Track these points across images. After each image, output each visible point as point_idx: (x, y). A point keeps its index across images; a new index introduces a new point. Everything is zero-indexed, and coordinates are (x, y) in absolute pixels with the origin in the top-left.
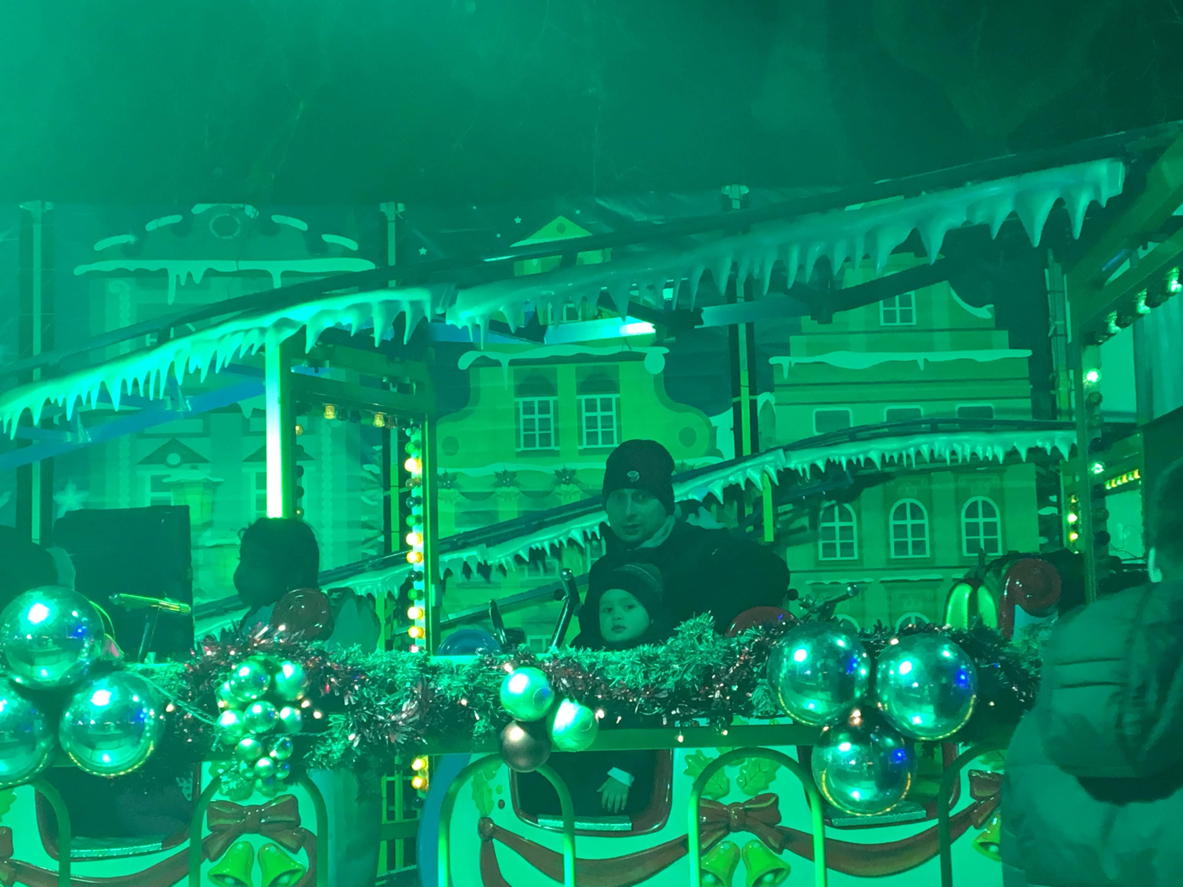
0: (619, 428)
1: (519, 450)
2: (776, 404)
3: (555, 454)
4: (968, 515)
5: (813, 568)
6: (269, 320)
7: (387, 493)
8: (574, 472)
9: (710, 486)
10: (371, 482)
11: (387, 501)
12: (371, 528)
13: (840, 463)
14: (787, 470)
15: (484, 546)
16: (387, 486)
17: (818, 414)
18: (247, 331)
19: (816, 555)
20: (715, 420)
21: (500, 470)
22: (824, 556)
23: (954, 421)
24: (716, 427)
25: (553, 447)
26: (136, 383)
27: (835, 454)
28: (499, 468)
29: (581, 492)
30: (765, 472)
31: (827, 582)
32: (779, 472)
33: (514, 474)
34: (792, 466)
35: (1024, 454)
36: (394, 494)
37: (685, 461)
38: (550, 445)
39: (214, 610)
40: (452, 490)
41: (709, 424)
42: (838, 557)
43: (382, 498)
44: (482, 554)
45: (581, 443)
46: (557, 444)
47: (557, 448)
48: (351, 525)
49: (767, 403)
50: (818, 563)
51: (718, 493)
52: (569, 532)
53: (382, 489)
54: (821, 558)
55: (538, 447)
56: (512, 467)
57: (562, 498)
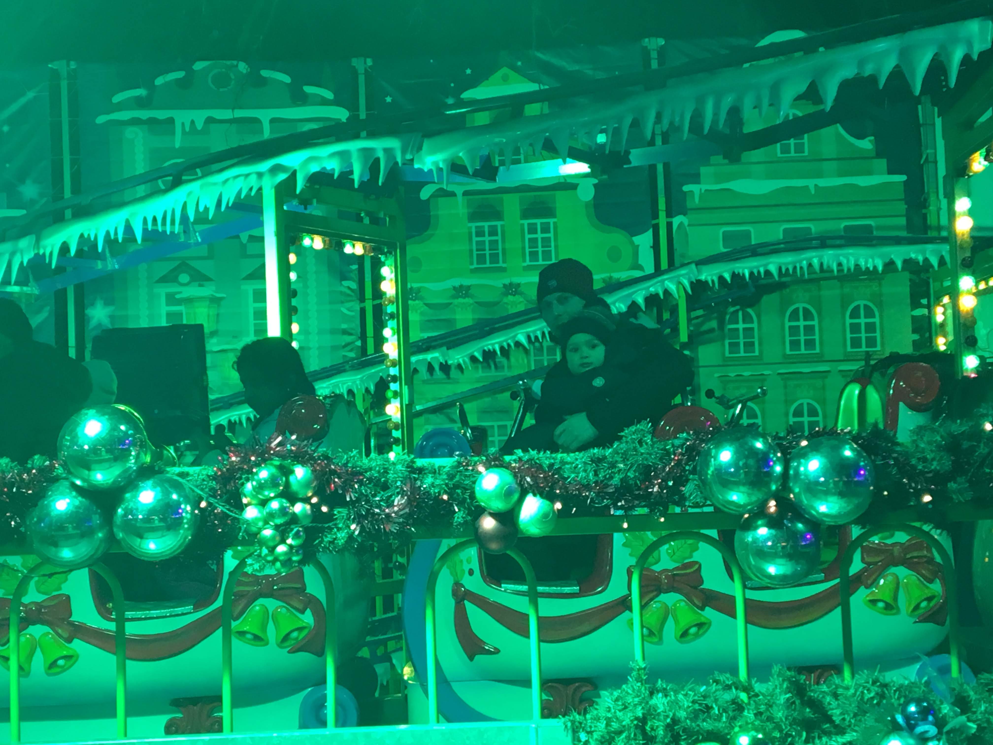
0: (556, 247)
1: (472, 267)
2: (689, 225)
3: (503, 270)
4: (851, 317)
5: (721, 363)
6: (265, 166)
7: (362, 305)
8: (519, 285)
9: (633, 296)
10: (349, 295)
11: (363, 311)
12: (351, 334)
13: (744, 274)
14: (699, 281)
15: (444, 348)
16: (362, 299)
17: (724, 233)
18: (247, 175)
19: (724, 354)
20: (637, 240)
21: (457, 284)
22: (730, 353)
23: (841, 237)
24: (638, 246)
25: (501, 264)
26: (155, 219)
27: (739, 268)
28: (456, 282)
29: (525, 302)
30: (680, 283)
31: (732, 375)
32: (692, 283)
33: (469, 287)
34: (703, 278)
35: (899, 264)
36: (369, 305)
37: (613, 275)
38: (498, 263)
39: (221, 404)
40: (417, 302)
41: (632, 243)
42: (742, 354)
43: (359, 309)
44: (443, 355)
45: (524, 261)
46: (504, 262)
47: (504, 265)
48: (333, 332)
49: (681, 225)
50: (725, 359)
51: (640, 301)
52: (515, 336)
53: (358, 302)
54: (727, 354)
55: (488, 265)
56: (466, 282)
57: (509, 307)
